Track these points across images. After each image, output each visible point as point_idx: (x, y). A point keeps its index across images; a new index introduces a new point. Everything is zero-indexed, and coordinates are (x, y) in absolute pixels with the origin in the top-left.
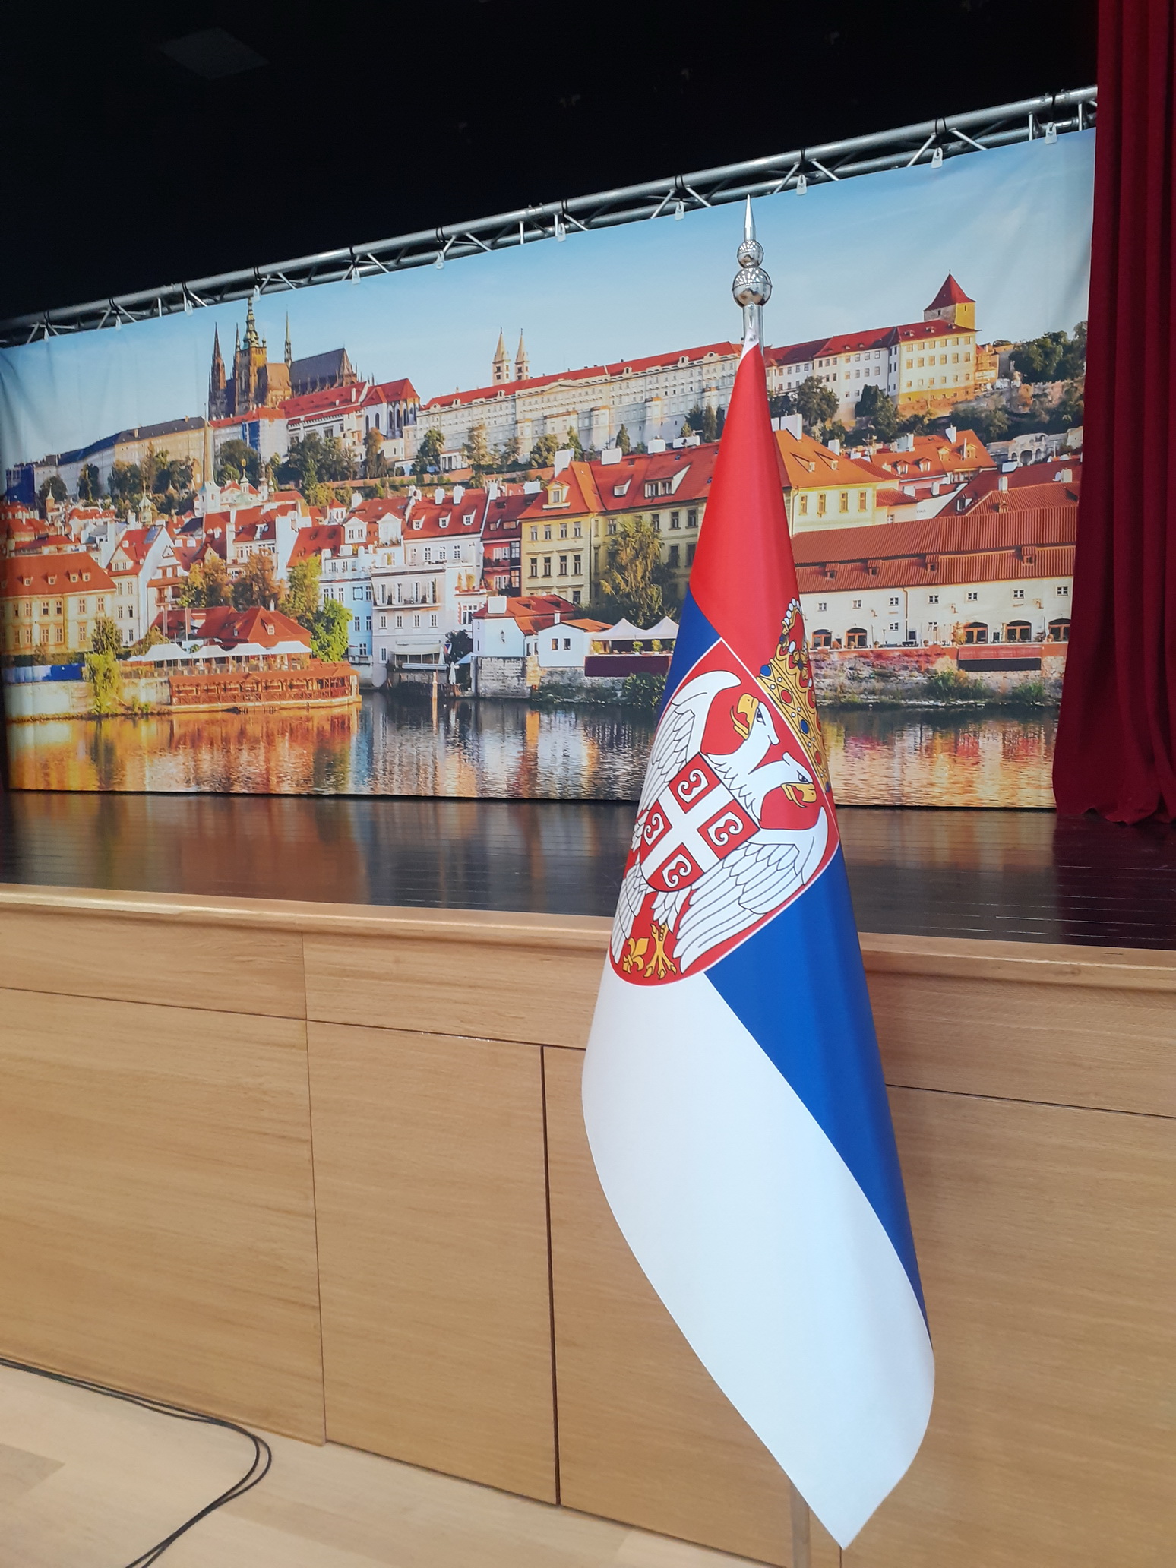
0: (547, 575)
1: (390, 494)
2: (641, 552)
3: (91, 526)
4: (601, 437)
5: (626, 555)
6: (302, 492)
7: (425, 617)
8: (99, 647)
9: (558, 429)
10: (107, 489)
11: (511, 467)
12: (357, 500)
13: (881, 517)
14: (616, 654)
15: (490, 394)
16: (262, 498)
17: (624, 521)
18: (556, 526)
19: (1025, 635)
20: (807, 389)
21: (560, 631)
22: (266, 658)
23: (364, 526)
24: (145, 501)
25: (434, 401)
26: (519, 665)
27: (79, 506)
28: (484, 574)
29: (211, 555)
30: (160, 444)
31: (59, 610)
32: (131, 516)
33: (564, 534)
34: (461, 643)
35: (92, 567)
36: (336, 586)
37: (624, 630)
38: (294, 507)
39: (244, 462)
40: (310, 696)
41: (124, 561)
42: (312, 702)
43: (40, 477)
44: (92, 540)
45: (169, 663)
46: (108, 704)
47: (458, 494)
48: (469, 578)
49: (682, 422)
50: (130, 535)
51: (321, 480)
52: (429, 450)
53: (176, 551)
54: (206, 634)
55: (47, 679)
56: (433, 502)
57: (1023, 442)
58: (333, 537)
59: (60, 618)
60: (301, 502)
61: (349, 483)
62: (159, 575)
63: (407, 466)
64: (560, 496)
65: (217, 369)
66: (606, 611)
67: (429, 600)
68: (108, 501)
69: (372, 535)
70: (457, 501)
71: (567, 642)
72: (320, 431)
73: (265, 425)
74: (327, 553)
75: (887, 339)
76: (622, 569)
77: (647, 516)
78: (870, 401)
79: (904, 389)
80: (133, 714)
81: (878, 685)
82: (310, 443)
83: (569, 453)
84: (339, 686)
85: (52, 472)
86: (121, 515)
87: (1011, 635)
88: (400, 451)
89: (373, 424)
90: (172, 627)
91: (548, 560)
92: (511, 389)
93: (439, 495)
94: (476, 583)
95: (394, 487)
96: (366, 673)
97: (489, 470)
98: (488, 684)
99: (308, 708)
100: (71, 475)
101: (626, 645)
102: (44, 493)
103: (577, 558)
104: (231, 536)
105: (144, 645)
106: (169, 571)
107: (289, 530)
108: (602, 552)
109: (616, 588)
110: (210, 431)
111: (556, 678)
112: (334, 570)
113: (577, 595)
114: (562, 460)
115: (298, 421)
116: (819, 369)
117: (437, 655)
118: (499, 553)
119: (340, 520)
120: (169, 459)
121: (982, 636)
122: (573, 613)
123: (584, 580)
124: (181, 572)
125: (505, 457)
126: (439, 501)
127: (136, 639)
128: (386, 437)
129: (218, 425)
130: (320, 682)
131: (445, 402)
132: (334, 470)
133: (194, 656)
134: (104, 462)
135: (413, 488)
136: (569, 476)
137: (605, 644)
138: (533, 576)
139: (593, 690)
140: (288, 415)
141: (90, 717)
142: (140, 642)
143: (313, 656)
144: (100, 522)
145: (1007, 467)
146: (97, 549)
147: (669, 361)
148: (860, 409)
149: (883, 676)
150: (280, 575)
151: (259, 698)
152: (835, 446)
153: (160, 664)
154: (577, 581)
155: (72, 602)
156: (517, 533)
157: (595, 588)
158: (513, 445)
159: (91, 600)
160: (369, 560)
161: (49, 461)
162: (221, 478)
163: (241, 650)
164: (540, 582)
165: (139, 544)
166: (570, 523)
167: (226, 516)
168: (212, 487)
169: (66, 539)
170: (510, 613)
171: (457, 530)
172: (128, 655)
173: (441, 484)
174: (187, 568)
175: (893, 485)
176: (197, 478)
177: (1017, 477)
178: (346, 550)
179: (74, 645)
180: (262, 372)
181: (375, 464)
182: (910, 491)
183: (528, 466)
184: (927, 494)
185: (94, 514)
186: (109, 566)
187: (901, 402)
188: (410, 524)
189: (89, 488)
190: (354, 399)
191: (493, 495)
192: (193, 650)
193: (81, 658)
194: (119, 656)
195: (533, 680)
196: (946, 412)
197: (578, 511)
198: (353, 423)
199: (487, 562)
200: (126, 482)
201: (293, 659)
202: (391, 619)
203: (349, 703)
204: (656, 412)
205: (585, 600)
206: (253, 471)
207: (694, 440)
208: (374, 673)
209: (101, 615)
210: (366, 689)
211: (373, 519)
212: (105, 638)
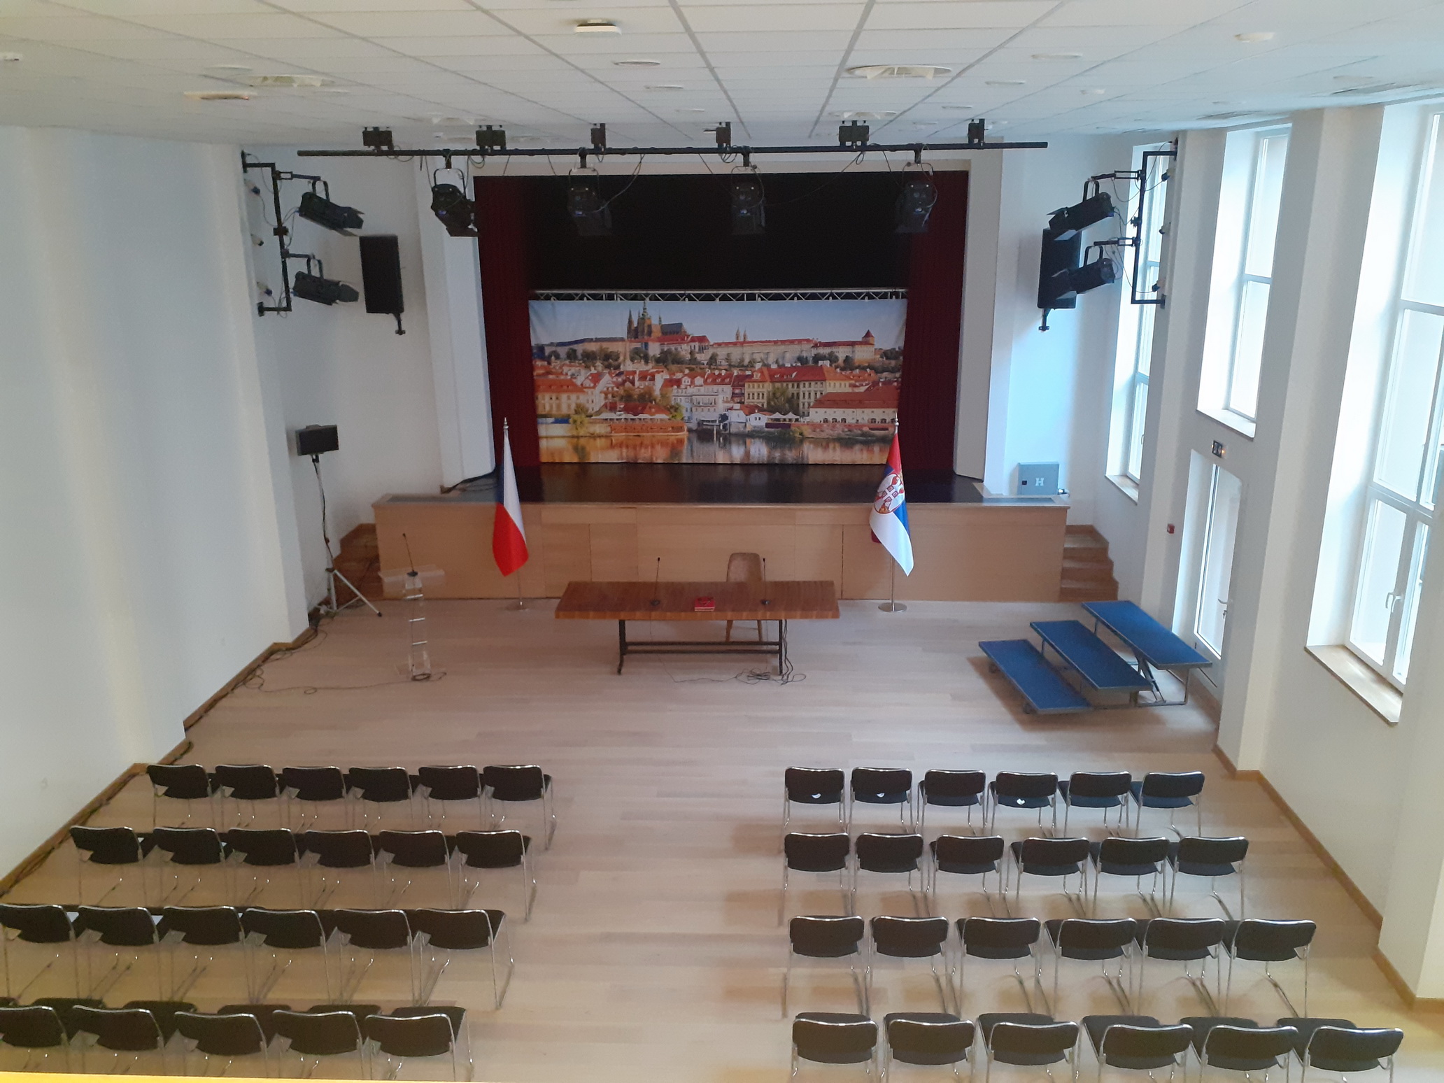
0: (753, 398)
1: (699, 371)
2: (783, 394)
3: (573, 370)
4: (771, 360)
5: (778, 394)
6: (666, 367)
7: (712, 409)
8: (577, 412)
9: (757, 357)
10: (580, 357)
11: (741, 365)
12: (687, 371)
13: (850, 390)
14: (775, 422)
15: (735, 344)
16: (650, 367)
17: (778, 385)
18: (756, 385)
19: (885, 422)
20: (831, 354)
21: (758, 415)
22: (651, 419)
23: (689, 380)
24: (599, 364)
25: (715, 344)
26: (744, 424)
27: (567, 362)
28: (732, 397)
29: (628, 384)
30: (605, 345)
31: (557, 398)
32: (592, 369)
33: (759, 387)
34: (724, 418)
35: (574, 385)
36: (679, 398)
37: (777, 415)
38: (662, 372)
39: (642, 355)
40: (668, 432)
41: (588, 383)
42: (669, 434)
43: (547, 351)
44: (573, 375)
45: (611, 419)
46: (582, 432)
47: (723, 373)
48: (727, 398)
49: (796, 359)
50: (591, 374)
51: (673, 364)
52: (713, 359)
53: (614, 382)
54: (626, 410)
55: (552, 423)
56: (714, 374)
57: (885, 374)
58: (678, 383)
59: (558, 401)
60: (665, 370)
61: (684, 366)
62: (605, 389)
63: (705, 363)
64: (757, 376)
65: (630, 322)
66: (771, 410)
67: (713, 404)
68: (581, 362)
69: (692, 383)
70: (723, 374)
71: (760, 418)
72: (673, 348)
73: (650, 344)
74: (675, 387)
75: (852, 344)
76: (777, 398)
77: (785, 384)
78: (847, 359)
79: (856, 357)
80: (594, 436)
81: (848, 433)
82: (669, 352)
83: (761, 364)
84: (680, 429)
85: (553, 349)
86: (587, 367)
87: (882, 422)
88: (703, 357)
89: (693, 348)
90: (612, 408)
91: (753, 394)
92: (742, 344)
93: (717, 372)
94: (729, 399)
95: (701, 369)
96: (690, 425)
97: (734, 366)
98: (733, 430)
99: (668, 435)
100: (563, 351)
101: (778, 420)
102: (550, 356)
103: (763, 394)
104: (636, 379)
105: (599, 413)
106: (610, 389)
107: (660, 380)
108: (771, 394)
109: (775, 403)
110: (628, 344)
111: (756, 429)
112: (678, 392)
113: (763, 405)
114: (758, 366)
115: (664, 344)
116: (834, 349)
117: (716, 421)
118: (737, 391)
119: (680, 377)
120: (610, 350)
121: (875, 422)
122: (761, 410)
123: (765, 401)
124: (615, 389)
125: (740, 363)
126: (716, 374)
127: (595, 410)
128: (698, 353)
129: (631, 342)
130: (673, 428)
131: (719, 345)
132: (678, 361)
133: (621, 417)
134: (580, 349)
135: (707, 369)
136: (761, 371)
137: (772, 419)
138: (749, 398)
139: (768, 432)
140: (659, 341)
141: (573, 437)
142: (597, 412)
143: (669, 419)
144: (577, 369)
145: (882, 380)
146: (575, 378)
147: (792, 342)
148: (844, 361)
149: (850, 431)
150: (657, 393)
151: (648, 432)
152: (838, 370)
153: (607, 419)
154: (762, 401)
155: (564, 397)
156: (744, 386)
157: (769, 403)
158: (742, 360)
159: (573, 397)
160: (691, 390)
161: (552, 344)
162: (632, 360)
163: (641, 416)
164: (751, 400)
165: (596, 379)
166: (761, 384)
167: (634, 372)
168: (628, 362)
169: (561, 373)
170: (741, 409)
171: (722, 383)
172: (591, 416)
173: (717, 369)
174: (618, 388)
175: (853, 382)
176: (621, 358)
177: (883, 383)
178: (683, 386)
179: (565, 411)
180: (650, 326)
181: (693, 360)
182: (857, 384)
183: (747, 366)
184: (862, 385)
185: (573, 366)
186: (582, 385)
187: (856, 361)
188: (706, 380)
189: (572, 356)
190: (686, 339)
191: (735, 374)
192: (620, 415)
193: (569, 416)
194: (587, 416)
195: (749, 429)
196: (867, 365)
197: (763, 381)
198: (685, 346)
199: (733, 393)
200: (589, 358)
201: (661, 420)
202: (700, 409)
203: (684, 434)
204: (788, 356)
205: (765, 406)
206: (646, 359)
207: (799, 364)
208: (694, 426)
209: (578, 402)
210: (690, 430)
211: (693, 377)
212: (580, 409)
